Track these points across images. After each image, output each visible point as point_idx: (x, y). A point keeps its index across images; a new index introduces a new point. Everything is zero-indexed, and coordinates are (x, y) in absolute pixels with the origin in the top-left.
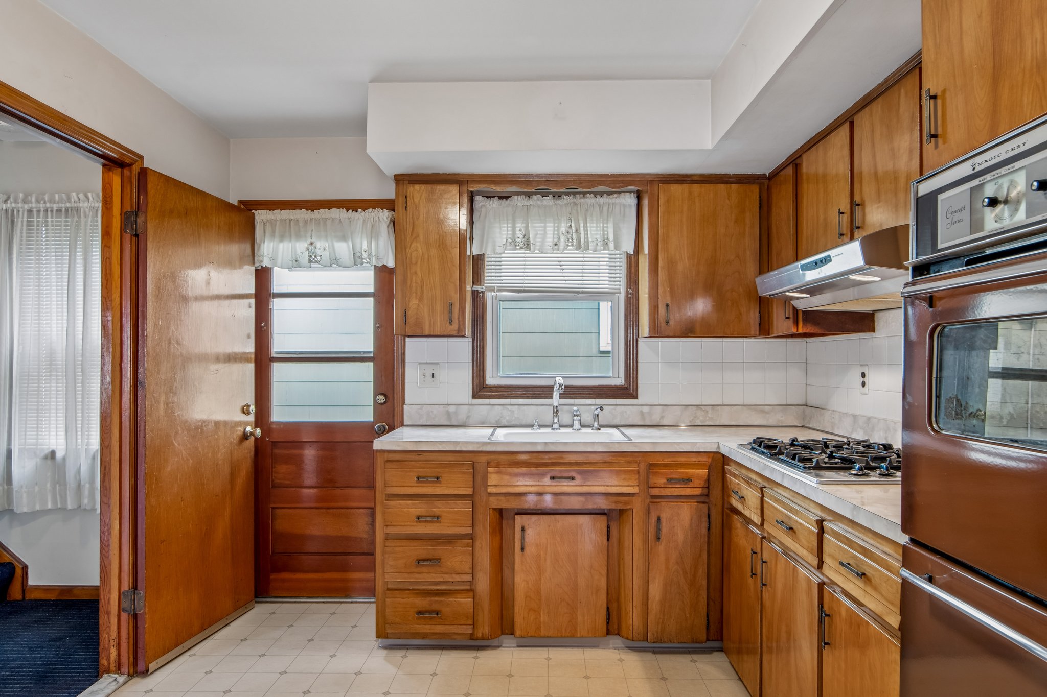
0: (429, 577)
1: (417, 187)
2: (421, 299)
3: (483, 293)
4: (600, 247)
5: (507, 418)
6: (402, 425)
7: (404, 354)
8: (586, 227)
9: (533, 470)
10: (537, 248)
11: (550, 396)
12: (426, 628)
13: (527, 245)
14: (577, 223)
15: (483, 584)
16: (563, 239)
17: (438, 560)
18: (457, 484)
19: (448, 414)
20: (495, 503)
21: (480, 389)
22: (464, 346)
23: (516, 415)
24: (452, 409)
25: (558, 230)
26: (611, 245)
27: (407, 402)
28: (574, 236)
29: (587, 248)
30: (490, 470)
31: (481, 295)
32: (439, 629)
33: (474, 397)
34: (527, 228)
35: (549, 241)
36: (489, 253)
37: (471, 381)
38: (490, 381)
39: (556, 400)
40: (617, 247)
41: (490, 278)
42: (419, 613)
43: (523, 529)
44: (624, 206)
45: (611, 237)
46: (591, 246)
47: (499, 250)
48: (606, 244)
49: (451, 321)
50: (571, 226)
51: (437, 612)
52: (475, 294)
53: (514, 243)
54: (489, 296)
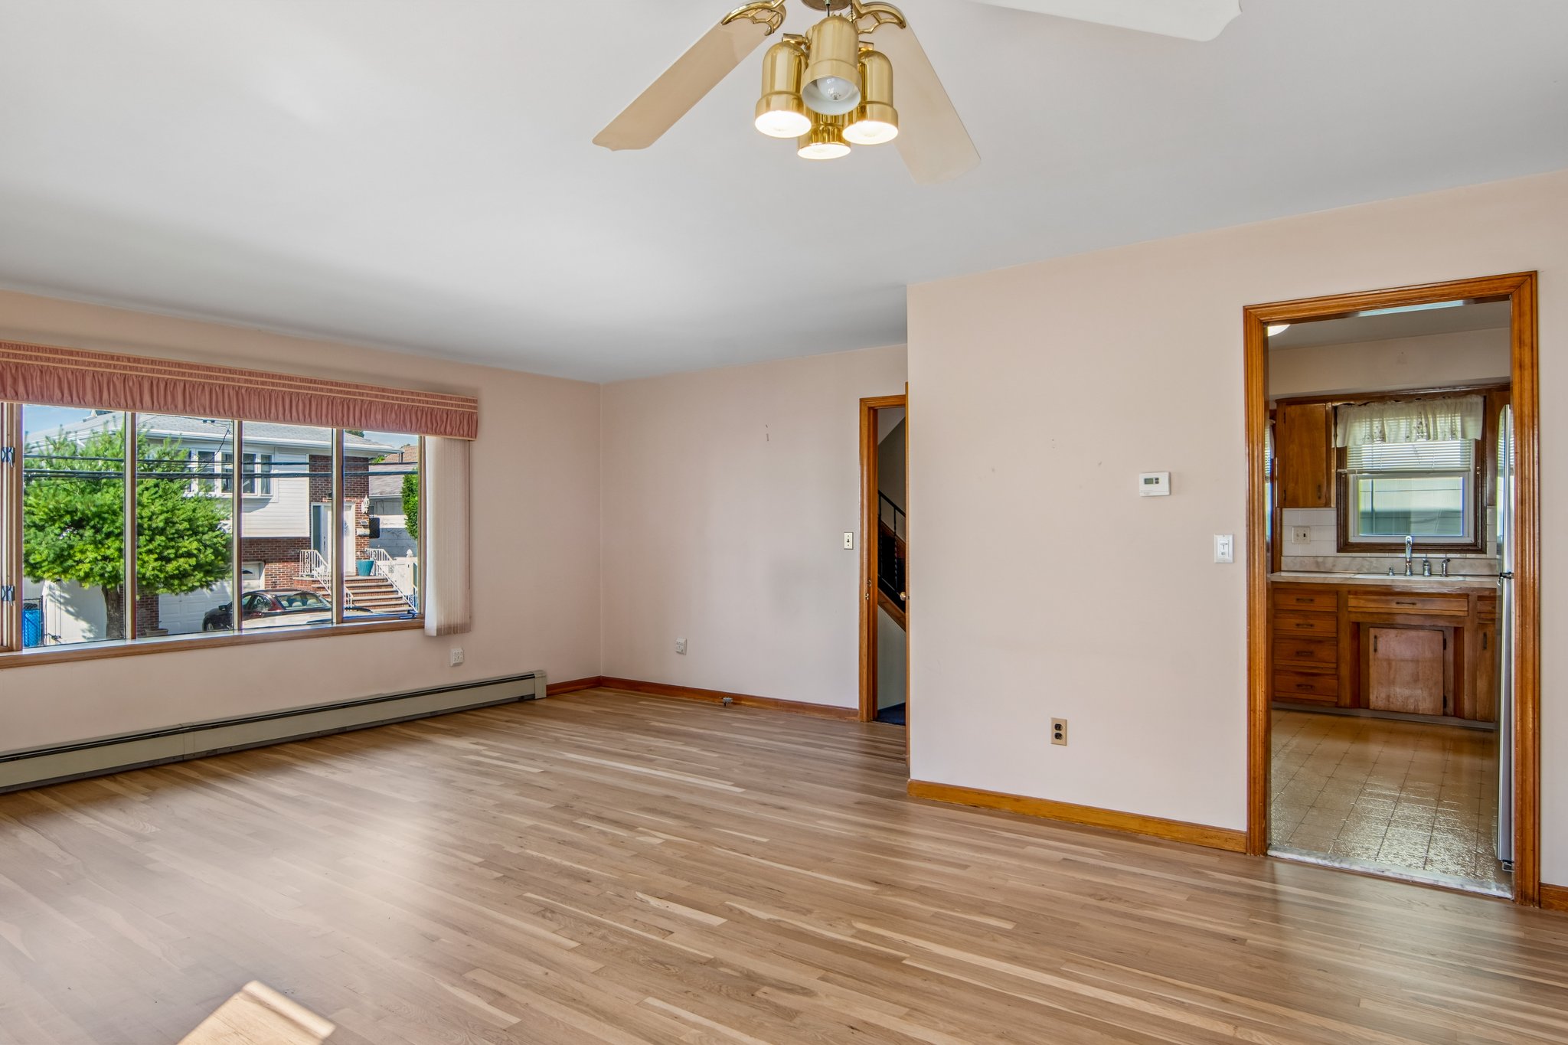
0: (1305, 664)
1: (1293, 407)
2: (1297, 483)
3: (1346, 474)
4: (1449, 435)
5: (1367, 567)
6: (1280, 571)
7: (1281, 520)
8: (1435, 422)
9: (1383, 598)
10: (1392, 439)
11: (1403, 551)
12: (1304, 696)
13: (1383, 439)
14: (1427, 419)
15: (1345, 671)
16: (1414, 431)
17: (1312, 653)
18: (1326, 603)
19: (1317, 563)
20: (1354, 618)
21: (1344, 545)
22: (1330, 515)
23: (1374, 565)
24: (1320, 560)
25: (1410, 425)
26: (1459, 434)
27: (1283, 554)
28: (1425, 429)
29: (1436, 438)
30: (1350, 596)
31: (1344, 476)
32: (1311, 697)
33: (1338, 551)
34: (1383, 426)
35: (1403, 433)
36: (1350, 444)
37: (1336, 539)
38: (1352, 539)
39: (1408, 554)
40: (1464, 436)
41: (1352, 464)
42: (1299, 686)
43: (1376, 637)
44: (1471, 404)
45: (1459, 428)
46: (1440, 436)
47: (1359, 442)
48: (1453, 434)
49: (1320, 498)
50: (1421, 423)
51: (1312, 686)
52: (1339, 475)
53: (1372, 437)
54: (1351, 477)
